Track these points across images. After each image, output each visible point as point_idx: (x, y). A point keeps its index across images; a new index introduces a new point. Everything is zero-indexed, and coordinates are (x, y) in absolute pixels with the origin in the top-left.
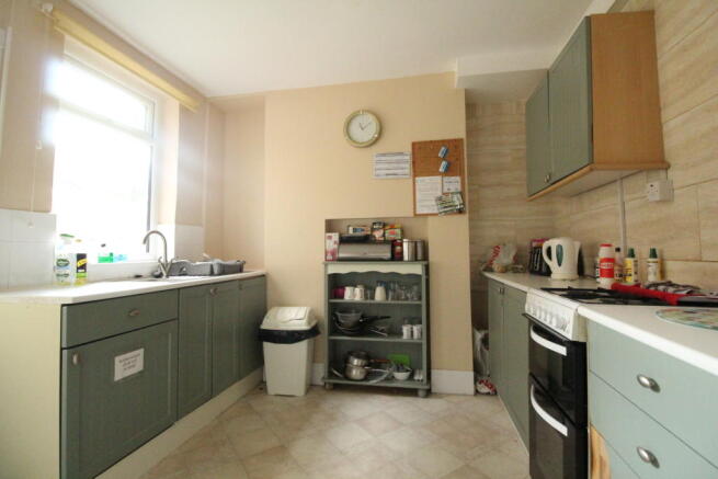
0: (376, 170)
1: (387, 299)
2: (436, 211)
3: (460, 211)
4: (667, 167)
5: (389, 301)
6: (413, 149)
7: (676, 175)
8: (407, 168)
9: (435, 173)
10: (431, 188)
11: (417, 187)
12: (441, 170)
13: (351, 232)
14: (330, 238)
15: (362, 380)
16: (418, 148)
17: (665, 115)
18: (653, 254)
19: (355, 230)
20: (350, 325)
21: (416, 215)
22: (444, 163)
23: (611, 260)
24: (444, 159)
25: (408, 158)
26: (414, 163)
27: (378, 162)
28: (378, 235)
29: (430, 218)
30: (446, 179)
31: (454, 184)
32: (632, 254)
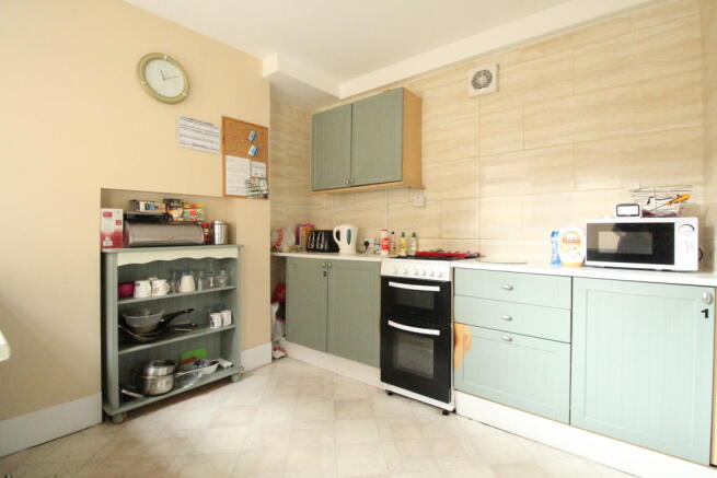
0: (181, 135)
1: (197, 288)
2: (244, 194)
3: (266, 197)
4: (423, 188)
5: (200, 290)
6: (224, 123)
7: (428, 194)
8: (217, 143)
9: (243, 154)
10: (241, 170)
11: (227, 167)
12: (250, 153)
13: (142, 208)
14: (109, 215)
15: (170, 391)
16: (228, 124)
17: (424, 160)
18: (414, 235)
19: (147, 207)
20: (149, 330)
21: (226, 196)
22: (253, 148)
23: (386, 239)
24: (252, 143)
25: (218, 131)
26: (224, 139)
27: (184, 127)
28: (176, 214)
29: (237, 200)
30: (254, 163)
31: (260, 169)
32: (403, 235)
